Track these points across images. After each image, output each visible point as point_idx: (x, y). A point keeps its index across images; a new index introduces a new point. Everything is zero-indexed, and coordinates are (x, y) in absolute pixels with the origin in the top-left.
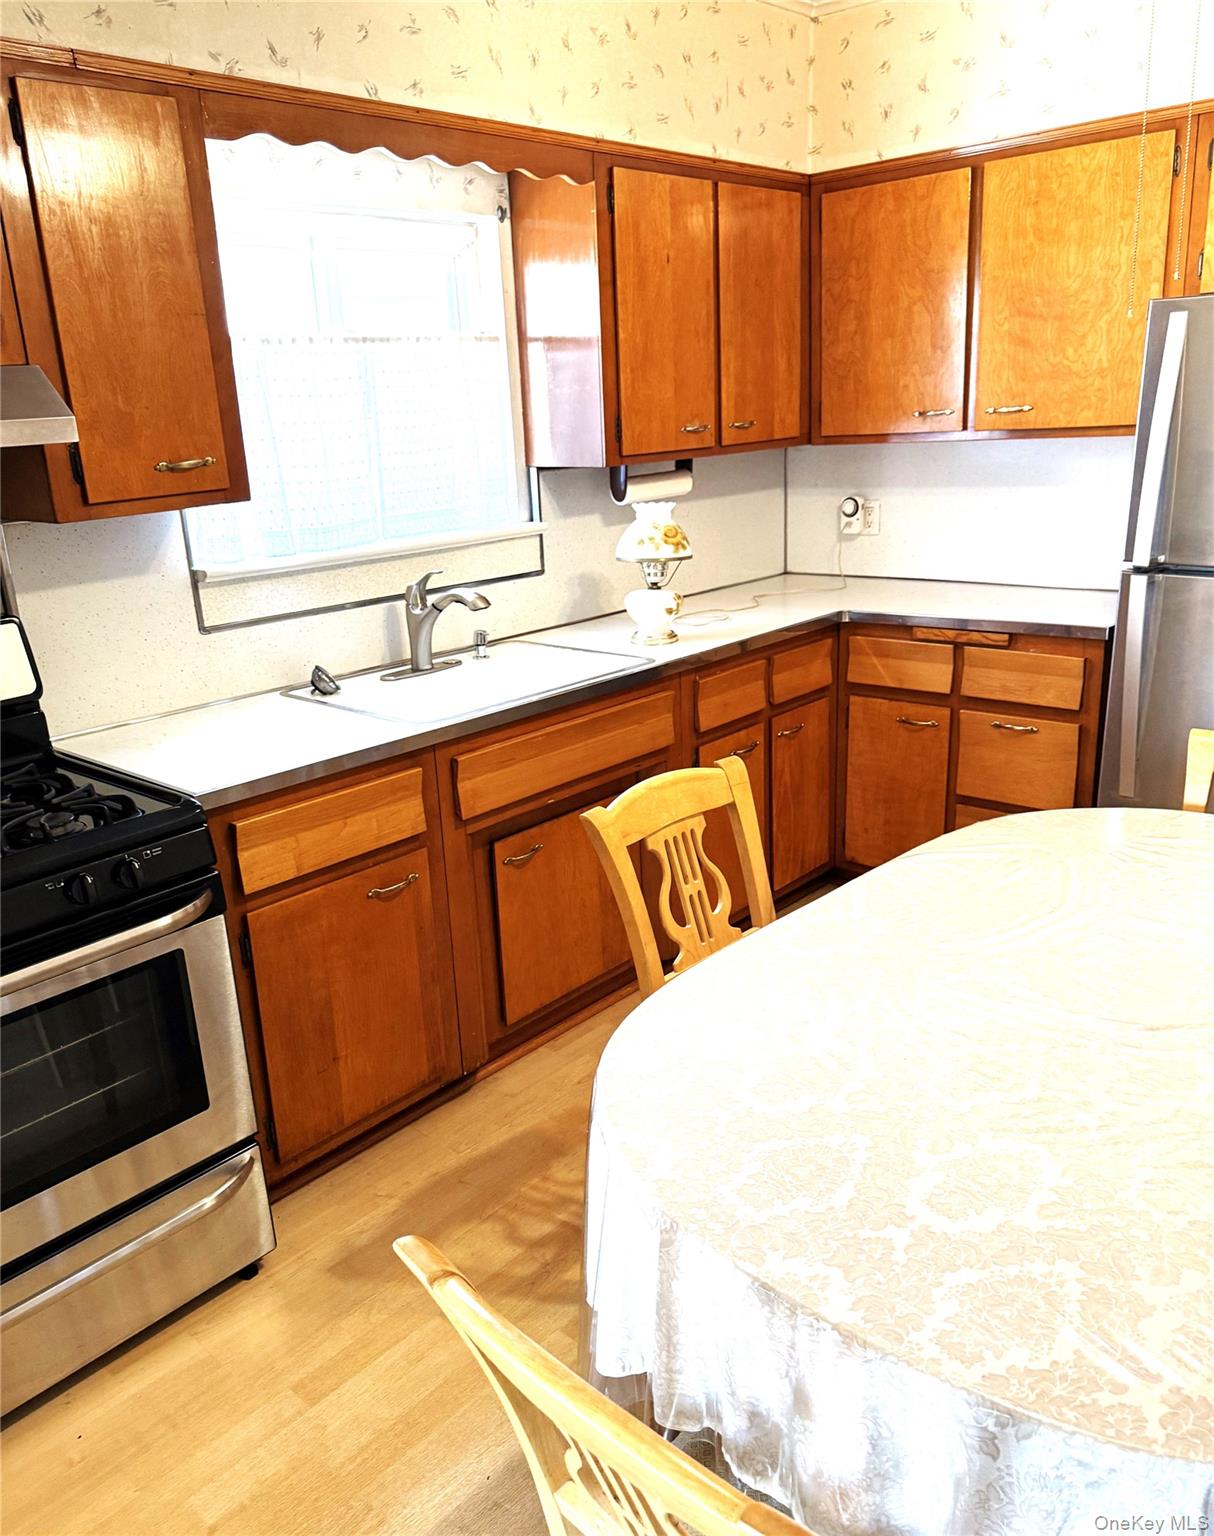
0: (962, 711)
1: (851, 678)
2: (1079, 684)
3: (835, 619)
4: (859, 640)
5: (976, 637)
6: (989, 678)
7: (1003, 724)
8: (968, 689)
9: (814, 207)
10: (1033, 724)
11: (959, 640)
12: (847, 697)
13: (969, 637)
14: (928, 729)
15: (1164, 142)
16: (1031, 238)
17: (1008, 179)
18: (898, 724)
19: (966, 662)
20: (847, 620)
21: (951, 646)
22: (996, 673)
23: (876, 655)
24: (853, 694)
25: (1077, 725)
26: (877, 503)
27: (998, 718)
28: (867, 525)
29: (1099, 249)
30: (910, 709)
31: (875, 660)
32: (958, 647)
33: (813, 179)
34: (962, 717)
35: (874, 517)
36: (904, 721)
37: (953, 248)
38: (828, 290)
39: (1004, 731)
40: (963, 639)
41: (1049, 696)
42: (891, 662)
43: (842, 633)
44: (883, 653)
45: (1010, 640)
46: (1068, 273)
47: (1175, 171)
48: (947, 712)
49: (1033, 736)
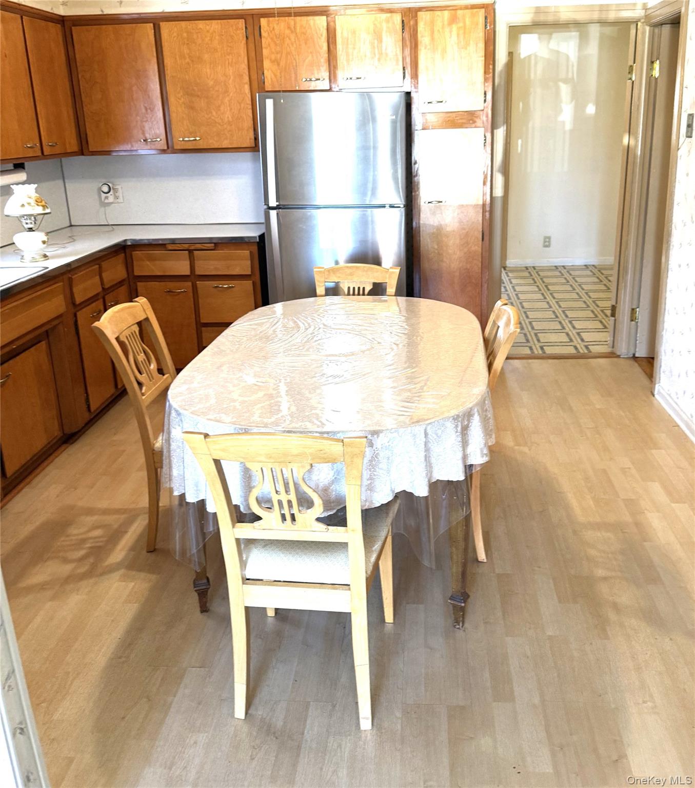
0: (197, 282)
1: (136, 274)
2: (249, 262)
3: (123, 244)
4: (137, 254)
5: (199, 246)
6: (208, 265)
7: (218, 286)
8: (199, 272)
9: (68, 33)
10: (232, 284)
11: (190, 249)
12: (135, 283)
13: (196, 246)
14: (182, 293)
15: (240, 23)
16: (188, 60)
17: (172, 31)
18: (166, 293)
19: (195, 259)
20: (130, 244)
21: (187, 252)
22: (212, 262)
23: (149, 260)
24: (139, 282)
25: (251, 281)
26: (120, 186)
27: (215, 284)
28: (116, 197)
29: (220, 67)
30: (171, 285)
31: (148, 263)
32: (190, 252)
33: (65, 18)
34: (198, 286)
35: (120, 194)
36: (169, 291)
37: (149, 61)
38: (83, 76)
39: (218, 288)
40: (192, 248)
41: (237, 270)
42: (157, 262)
43: (127, 251)
44: (152, 259)
45: (215, 246)
46: (207, 78)
47: (247, 37)
48: (190, 284)
49: (232, 289)
